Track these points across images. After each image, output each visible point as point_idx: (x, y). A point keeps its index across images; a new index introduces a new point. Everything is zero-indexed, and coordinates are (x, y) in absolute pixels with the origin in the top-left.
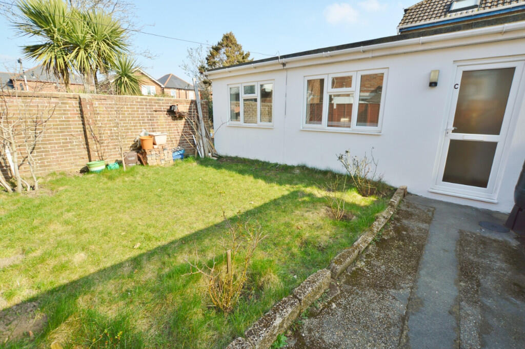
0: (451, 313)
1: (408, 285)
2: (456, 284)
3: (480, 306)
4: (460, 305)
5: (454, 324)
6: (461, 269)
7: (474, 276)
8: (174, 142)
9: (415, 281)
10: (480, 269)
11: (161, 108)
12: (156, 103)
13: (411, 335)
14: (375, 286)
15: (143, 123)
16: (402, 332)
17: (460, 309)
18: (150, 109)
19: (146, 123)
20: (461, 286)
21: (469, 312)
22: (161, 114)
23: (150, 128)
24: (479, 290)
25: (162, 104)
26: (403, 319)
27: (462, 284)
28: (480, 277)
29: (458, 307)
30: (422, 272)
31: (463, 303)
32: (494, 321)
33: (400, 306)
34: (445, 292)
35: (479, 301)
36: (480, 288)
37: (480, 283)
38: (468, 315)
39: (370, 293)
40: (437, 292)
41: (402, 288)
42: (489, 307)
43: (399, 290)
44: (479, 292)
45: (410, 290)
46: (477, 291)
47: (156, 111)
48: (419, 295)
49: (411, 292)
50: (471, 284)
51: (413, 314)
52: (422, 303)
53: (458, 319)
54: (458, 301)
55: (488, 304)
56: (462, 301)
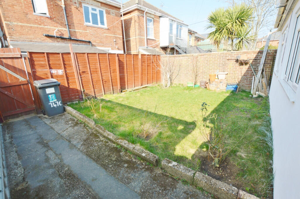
0: (60, 154)
1: (81, 148)
2: (68, 166)
3: (53, 166)
4: (60, 159)
5: (56, 152)
6: (74, 176)
7: (65, 178)
8: (236, 79)
9: (81, 151)
10: (66, 188)
11: (232, 58)
12: (230, 55)
13: (64, 141)
14: (87, 139)
15: (219, 67)
16: (66, 139)
17: (59, 158)
18: (225, 58)
19: (220, 67)
20: (66, 167)
21: (55, 160)
22: (232, 62)
23: (222, 70)
24: (58, 173)
25: (233, 55)
26: (70, 141)
27: (66, 169)
28: (62, 181)
29: (60, 158)
30: (85, 157)
31: (59, 161)
32: (46, 165)
33: (75, 143)
34: (69, 158)
35: (55, 167)
36: (58, 174)
37: (60, 177)
38: (55, 159)
39: (85, 137)
40: (71, 156)
41: (81, 146)
42: (50, 169)
43: (81, 145)
44: (57, 172)
45: (79, 148)
46: (58, 172)
47: (228, 60)
48: (74, 149)
49: (77, 148)
50: (63, 173)
51: (69, 144)
52: (71, 148)
53: (57, 155)
54: (62, 160)
55: (51, 170)
56: (60, 161)
